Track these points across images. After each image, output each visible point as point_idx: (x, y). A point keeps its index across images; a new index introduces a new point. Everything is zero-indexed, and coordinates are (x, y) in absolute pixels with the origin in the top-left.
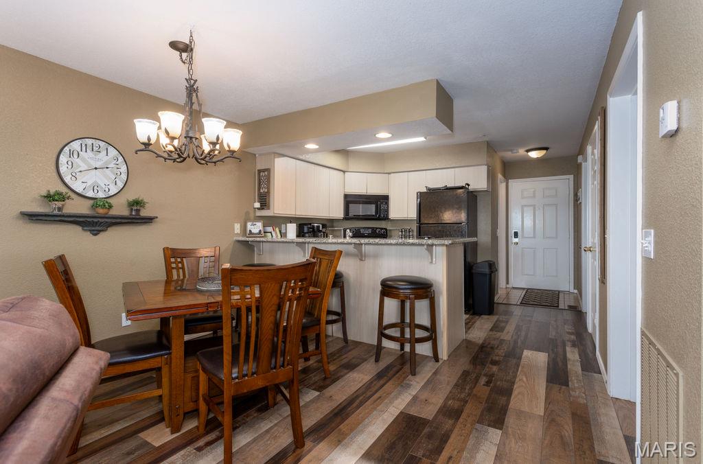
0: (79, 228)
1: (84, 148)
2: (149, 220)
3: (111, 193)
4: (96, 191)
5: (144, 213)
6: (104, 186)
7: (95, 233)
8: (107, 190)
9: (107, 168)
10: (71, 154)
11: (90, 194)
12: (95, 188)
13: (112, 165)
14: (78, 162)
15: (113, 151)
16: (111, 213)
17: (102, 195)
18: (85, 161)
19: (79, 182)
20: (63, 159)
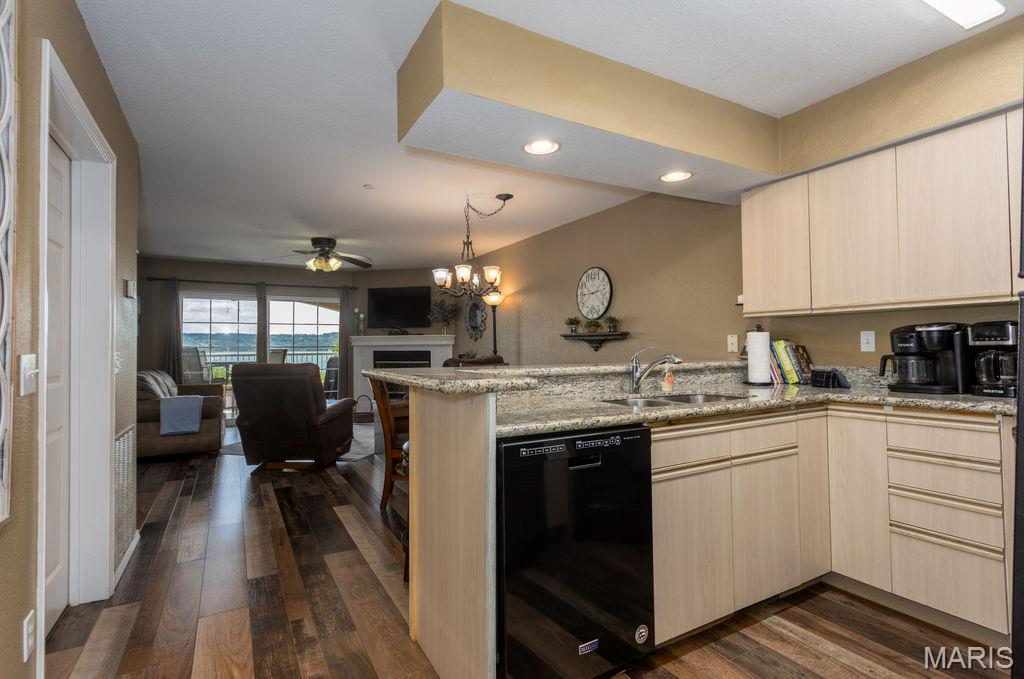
0: (587, 345)
1: (587, 279)
2: (625, 336)
3: (601, 313)
4: (592, 313)
5: (623, 329)
6: (597, 308)
7: (596, 349)
8: (599, 311)
9: (598, 291)
10: (582, 285)
11: (590, 317)
12: (593, 310)
13: (602, 287)
14: (585, 291)
15: (602, 274)
16: (599, 331)
17: (596, 316)
18: (588, 290)
19: (585, 308)
20: (579, 292)
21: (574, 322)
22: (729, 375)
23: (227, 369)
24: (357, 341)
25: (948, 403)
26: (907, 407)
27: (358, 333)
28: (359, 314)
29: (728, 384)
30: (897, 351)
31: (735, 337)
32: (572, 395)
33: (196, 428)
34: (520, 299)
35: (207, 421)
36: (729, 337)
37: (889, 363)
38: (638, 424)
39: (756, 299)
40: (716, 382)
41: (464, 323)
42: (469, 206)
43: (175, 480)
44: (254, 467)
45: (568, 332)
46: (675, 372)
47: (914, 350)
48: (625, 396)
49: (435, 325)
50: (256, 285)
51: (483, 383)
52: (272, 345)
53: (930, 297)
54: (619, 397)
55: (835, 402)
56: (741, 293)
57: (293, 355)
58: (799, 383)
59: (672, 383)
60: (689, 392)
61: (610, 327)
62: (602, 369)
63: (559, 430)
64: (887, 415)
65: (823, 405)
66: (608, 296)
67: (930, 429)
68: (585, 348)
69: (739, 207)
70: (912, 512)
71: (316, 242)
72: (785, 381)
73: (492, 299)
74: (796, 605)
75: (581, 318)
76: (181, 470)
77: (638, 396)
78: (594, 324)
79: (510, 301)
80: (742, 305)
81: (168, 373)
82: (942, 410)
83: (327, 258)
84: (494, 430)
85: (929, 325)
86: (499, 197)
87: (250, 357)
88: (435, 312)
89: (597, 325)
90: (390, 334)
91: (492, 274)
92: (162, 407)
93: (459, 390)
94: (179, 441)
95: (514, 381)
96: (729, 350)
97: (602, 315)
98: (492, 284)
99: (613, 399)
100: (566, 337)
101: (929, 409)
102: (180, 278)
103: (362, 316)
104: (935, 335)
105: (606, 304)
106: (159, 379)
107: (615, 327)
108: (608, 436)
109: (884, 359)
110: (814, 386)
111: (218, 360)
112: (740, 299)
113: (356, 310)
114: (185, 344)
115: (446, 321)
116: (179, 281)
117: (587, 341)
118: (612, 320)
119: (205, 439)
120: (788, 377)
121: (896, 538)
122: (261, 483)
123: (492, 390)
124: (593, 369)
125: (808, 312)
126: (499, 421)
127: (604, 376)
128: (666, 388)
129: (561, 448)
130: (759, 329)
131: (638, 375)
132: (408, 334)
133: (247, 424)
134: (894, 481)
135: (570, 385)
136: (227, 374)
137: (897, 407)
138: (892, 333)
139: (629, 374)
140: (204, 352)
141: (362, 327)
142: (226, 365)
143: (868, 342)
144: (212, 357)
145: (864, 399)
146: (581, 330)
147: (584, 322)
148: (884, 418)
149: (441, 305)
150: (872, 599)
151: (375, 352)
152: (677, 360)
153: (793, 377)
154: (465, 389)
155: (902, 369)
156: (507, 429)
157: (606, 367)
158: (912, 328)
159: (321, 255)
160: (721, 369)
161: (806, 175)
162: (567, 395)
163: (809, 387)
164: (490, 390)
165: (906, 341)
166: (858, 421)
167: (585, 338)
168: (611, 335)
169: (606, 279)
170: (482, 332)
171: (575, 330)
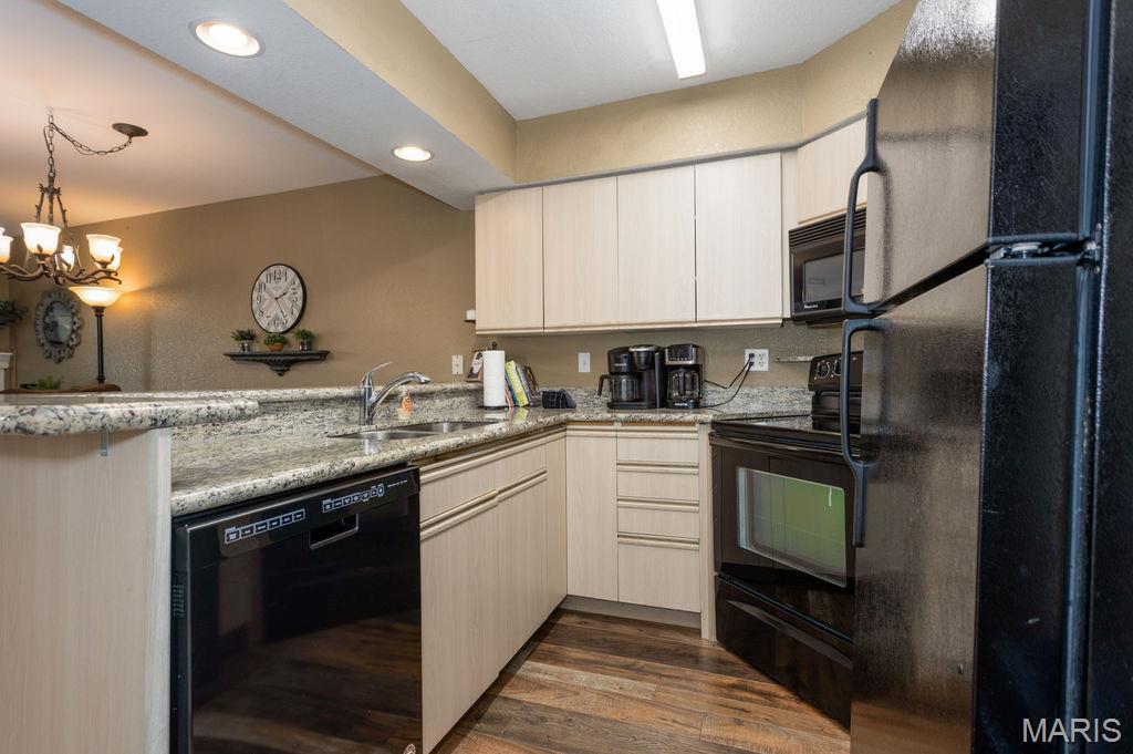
0: (267, 368)
1: (268, 279)
2: (324, 356)
3: (289, 325)
4: (276, 325)
5: (320, 347)
6: (283, 318)
7: (281, 373)
8: (285, 322)
9: (285, 296)
10: (260, 287)
11: (272, 329)
12: (277, 321)
13: (290, 292)
14: (265, 295)
15: (291, 274)
16: (286, 349)
17: (281, 329)
18: (269, 293)
19: (264, 317)
20: (255, 295)
21: (245, 336)
22: (463, 399)
25: (664, 415)
26: (633, 422)
29: (463, 410)
30: (613, 370)
31: (461, 357)
32: (276, 431)
34: (150, 301)
36: (454, 357)
37: (606, 382)
38: (401, 464)
39: (489, 315)
40: (451, 407)
41: (31, 333)
42: (53, 126)
45: (238, 350)
46: (412, 395)
47: (625, 370)
48: (356, 428)
51: (143, 409)
53: (641, 320)
54: (349, 431)
55: (573, 422)
56: (473, 307)
58: (528, 405)
59: (410, 409)
60: (430, 420)
61: (302, 344)
62: (322, 392)
63: (293, 485)
64: (617, 431)
65: (561, 426)
66: (300, 303)
67: (651, 441)
68: (265, 371)
69: (472, 213)
70: (635, 522)
72: (516, 406)
73: (91, 295)
74: (542, 641)
75: (257, 331)
77: (373, 427)
78: (279, 339)
79: (130, 304)
80: (474, 322)
82: (660, 423)
84: (166, 503)
85: (639, 346)
86: (119, 127)
89: (285, 342)
91: (104, 248)
93: (79, 426)
95: (213, 404)
96: (454, 372)
97: (291, 328)
98: (104, 264)
99: (341, 433)
100: (233, 356)
101: (650, 422)
104: (642, 355)
105: (297, 313)
107: (310, 344)
108: (366, 487)
109: (602, 379)
110: (545, 407)
112: (470, 315)
117: (266, 362)
118: (307, 337)
120: (519, 399)
121: (622, 547)
123: (164, 424)
124: (309, 392)
125: (541, 331)
126: (176, 485)
127: (324, 402)
128: (404, 415)
129: (296, 516)
130: (494, 347)
131: (373, 398)
134: (622, 493)
135: (273, 417)
137: (625, 422)
138: (609, 354)
139: (359, 399)
143: (584, 363)
145: (599, 417)
146: (259, 348)
147: (263, 337)
148: (614, 434)
150: (598, 612)
152: (423, 379)
153: (523, 400)
154: (95, 422)
155: (615, 388)
156: (195, 497)
157: (328, 390)
158: (625, 350)
160: (455, 393)
161: (540, 188)
162: (268, 433)
163: (541, 409)
164: (159, 423)
165: (618, 361)
166: (592, 440)
167: (264, 358)
168: (304, 355)
169: (297, 281)
170: (72, 348)
171: (248, 347)
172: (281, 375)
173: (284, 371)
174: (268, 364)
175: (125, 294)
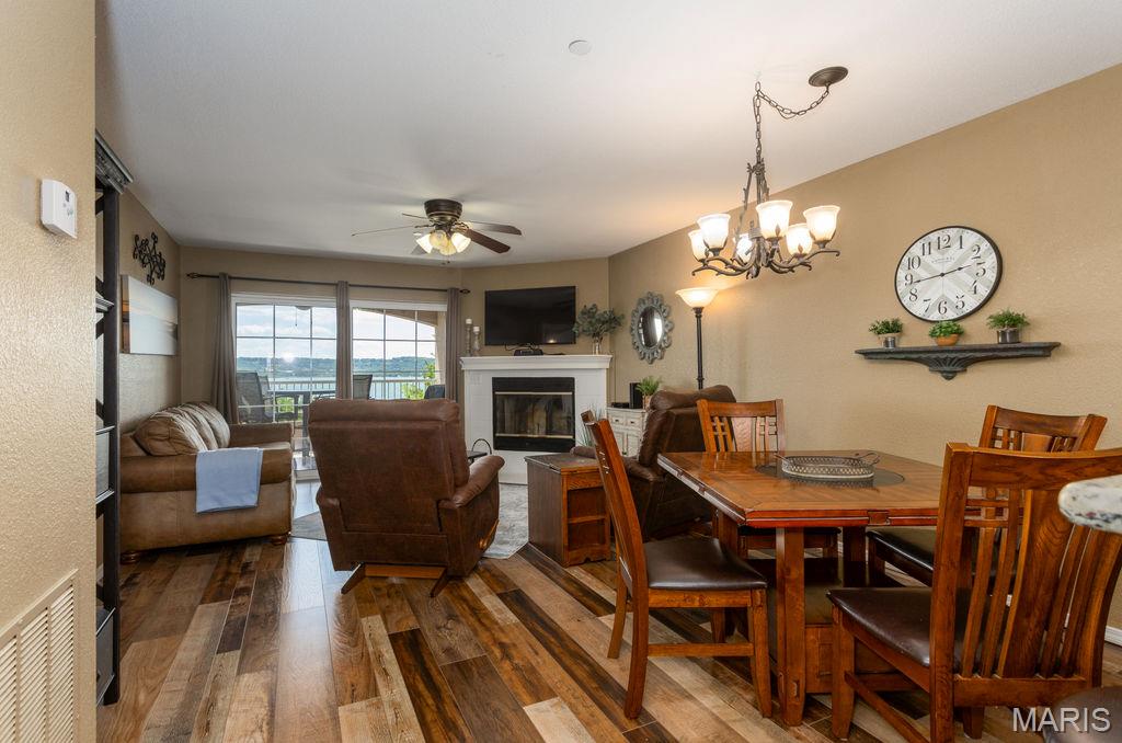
0: (925, 369)
1: (927, 250)
2: (1046, 351)
3: (968, 309)
4: (943, 310)
5: (1033, 337)
6: (955, 300)
7: (949, 376)
8: (960, 305)
9: (960, 269)
10: (911, 263)
11: (935, 316)
12: (943, 305)
13: (970, 262)
14: (919, 272)
15: (971, 238)
16: (964, 342)
17: (951, 315)
18: (928, 268)
19: (920, 301)
20: (901, 274)
21: (893, 328)
23: (296, 402)
24: (469, 363)
27: (472, 353)
28: (472, 326)
33: (251, 501)
35: (269, 488)
41: (625, 338)
42: (759, 95)
43: (215, 600)
44: (347, 575)
49: (582, 341)
50: (336, 285)
52: (356, 370)
57: (384, 381)
61: (1002, 334)
66: (990, 276)
68: (920, 374)
71: (432, 206)
73: (693, 296)
76: (228, 574)
78: (953, 329)
81: (218, 409)
83: (450, 233)
86: (815, 80)
87: (326, 385)
88: (581, 322)
89: (960, 332)
90: (517, 353)
92: (200, 467)
94: (227, 520)
97: (971, 313)
100: (869, 355)
102: (234, 275)
103: (476, 329)
105: (984, 291)
106: (201, 418)
107: (1015, 334)
111: (284, 388)
113: (469, 321)
114: (239, 368)
115: (597, 335)
116: (231, 278)
117: (924, 361)
118: (1012, 323)
119: (265, 516)
122: (363, 615)
132: (542, 354)
133: (335, 502)
136: (296, 409)
140: (266, 377)
141: (476, 345)
142: (295, 395)
144: (276, 384)
146: (911, 341)
147: (918, 328)
149: (590, 313)
151: (494, 379)
159: (440, 227)
167: (923, 356)
168: (1005, 350)
169: (985, 245)
170: (663, 350)
171: (894, 342)
172: (948, 378)
173: (955, 373)
174: (926, 364)
175: (720, 293)
